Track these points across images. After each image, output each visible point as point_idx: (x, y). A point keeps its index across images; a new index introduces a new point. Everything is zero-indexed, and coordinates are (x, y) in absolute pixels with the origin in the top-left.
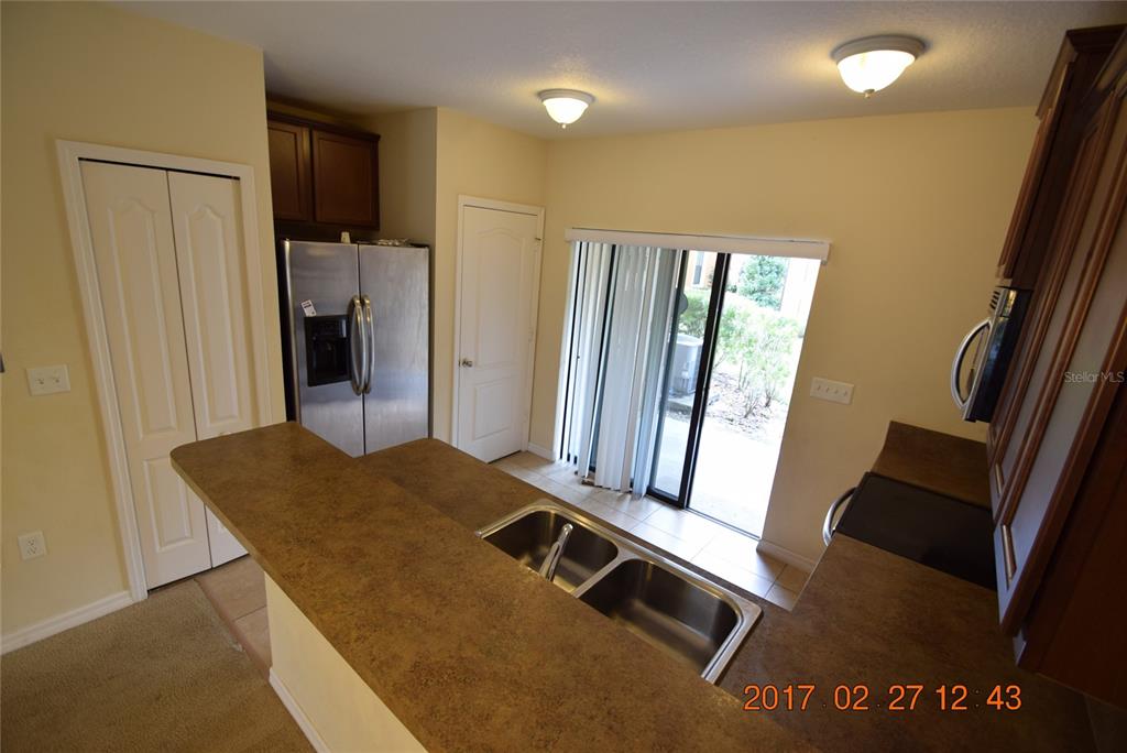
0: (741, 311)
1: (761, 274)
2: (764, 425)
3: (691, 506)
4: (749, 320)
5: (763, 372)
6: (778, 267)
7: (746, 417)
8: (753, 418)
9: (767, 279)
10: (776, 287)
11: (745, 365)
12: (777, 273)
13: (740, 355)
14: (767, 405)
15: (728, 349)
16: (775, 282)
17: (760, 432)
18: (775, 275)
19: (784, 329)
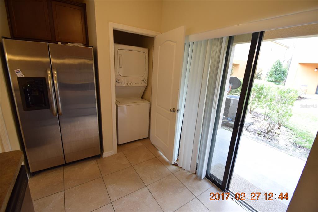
0: (267, 87)
1: (276, 75)
2: (277, 138)
3: (231, 189)
4: (270, 90)
5: (277, 113)
6: (283, 72)
7: (267, 133)
8: (271, 134)
9: (278, 76)
10: (283, 80)
11: (268, 109)
12: (283, 74)
13: (265, 105)
14: (279, 128)
15: (260, 103)
16: (282, 77)
17: (275, 142)
18: (282, 75)
19: (290, 94)
